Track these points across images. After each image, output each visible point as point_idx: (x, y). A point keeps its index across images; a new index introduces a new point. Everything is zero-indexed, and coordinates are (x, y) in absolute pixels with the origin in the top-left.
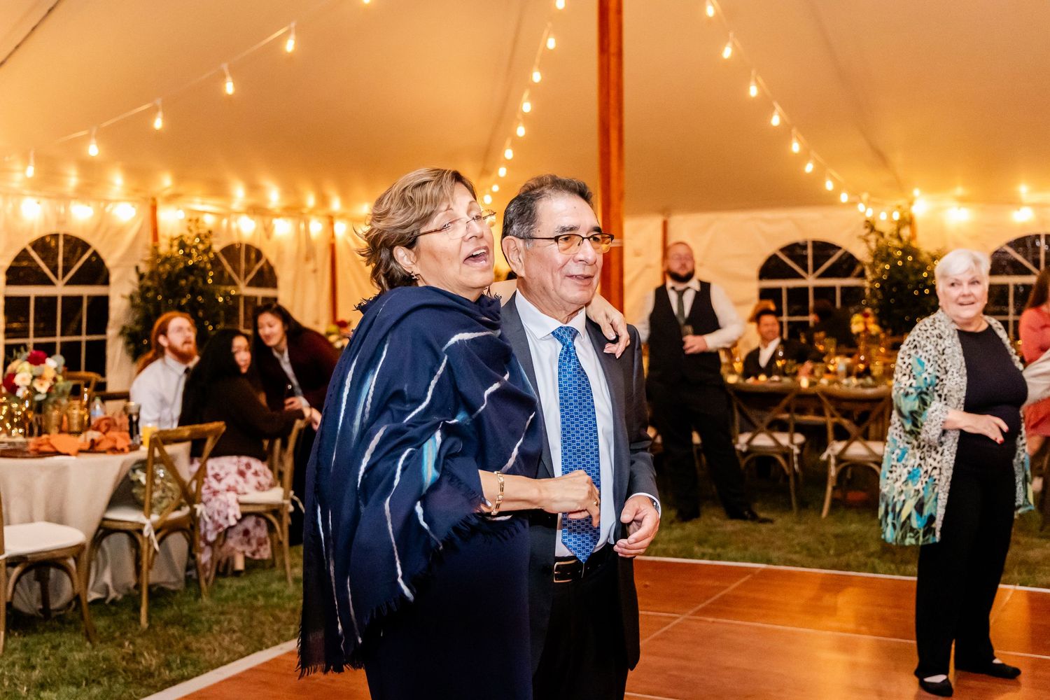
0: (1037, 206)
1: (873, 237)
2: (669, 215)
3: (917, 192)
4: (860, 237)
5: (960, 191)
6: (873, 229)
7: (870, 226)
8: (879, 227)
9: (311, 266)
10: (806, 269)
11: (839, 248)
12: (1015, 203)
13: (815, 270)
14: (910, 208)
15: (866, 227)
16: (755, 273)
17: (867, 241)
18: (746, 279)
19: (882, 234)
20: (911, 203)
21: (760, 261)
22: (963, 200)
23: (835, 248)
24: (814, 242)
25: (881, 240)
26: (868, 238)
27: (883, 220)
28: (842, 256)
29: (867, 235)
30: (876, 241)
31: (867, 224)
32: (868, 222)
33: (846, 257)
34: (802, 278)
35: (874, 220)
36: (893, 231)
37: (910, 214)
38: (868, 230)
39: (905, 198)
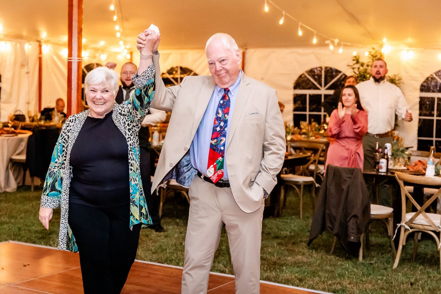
1: (357, 66)
2: (246, 49)
3: (385, 40)
4: (348, 66)
5: (410, 40)
6: (358, 62)
7: (357, 60)
8: (361, 60)
9: (25, 70)
10: (321, 85)
11: (340, 72)
13: (325, 85)
14: (380, 50)
15: (354, 60)
16: (292, 85)
17: (353, 68)
18: (286, 88)
19: (362, 65)
20: (381, 46)
21: (295, 78)
22: (410, 46)
23: (338, 72)
24: (326, 68)
25: (361, 68)
26: (354, 66)
27: (365, 57)
28: (342, 76)
29: (354, 64)
30: (359, 68)
31: (354, 59)
32: (355, 57)
33: (344, 76)
34: (318, 89)
35: (358, 56)
36: (369, 62)
37: (381, 53)
38: (355, 62)
39: (377, 43)
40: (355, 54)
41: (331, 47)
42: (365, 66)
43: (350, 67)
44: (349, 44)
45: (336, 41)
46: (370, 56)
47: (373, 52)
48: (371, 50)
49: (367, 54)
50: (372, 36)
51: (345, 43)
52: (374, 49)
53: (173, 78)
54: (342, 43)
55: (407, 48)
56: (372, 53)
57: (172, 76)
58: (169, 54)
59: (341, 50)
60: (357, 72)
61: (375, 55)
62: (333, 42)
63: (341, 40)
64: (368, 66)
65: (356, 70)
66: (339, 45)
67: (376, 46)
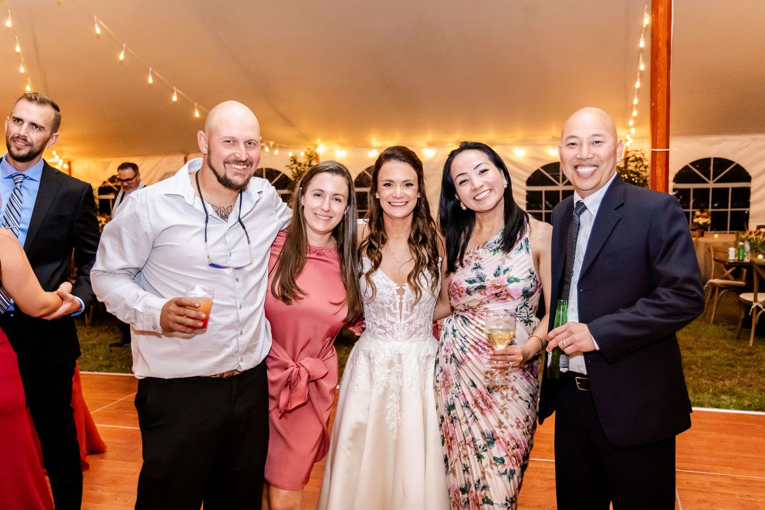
1: (295, 166)
2: (188, 154)
3: (319, 141)
4: (287, 166)
5: (342, 140)
6: (295, 162)
7: (294, 160)
8: (299, 161)
11: (280, 172)
12: (369, 147)
14: (316, 150)
15: (291, 161)
17: (292, 169)
19: (300, 165)
20: (316, 146)
22: (343, 145)
23: (278, 172)
24: (266, 169)
25: (299, 168)
26: (293, 166)
27: (302, 156)
28: (281, 176)
29: (292, 165)
30: (297, 168)
31: (292, 159)
32: (293, 157)
33: (283, 177)
35: (296, 157)
36: (306, 162)
37: (316, 153)
38: (293, 162)
39: (312, 144)
40: (291, 154)
41: (267, 149)
42: (302, 166)
43: (288, 167)
44: (284, 145)
45: (272, 143)
46: (306, 156)
47: (309, 152)
48: (307, 150)
49: (302, 154)
50: (305, 138)
51: (282, 145)
52: (309, 149)
53: (116, 186)
54: (278, 145)
55: (339, 148)
56: (308, 154)
57: (115, 184)
58: (110, 162)
59: (276, 152)
60: (296, 172)
61: (311, 155)
62: (268, 145)
63: (276, 142)
64: (305, 165)
65: (294, 170)
66: (274, 147)
67: (311, 147)
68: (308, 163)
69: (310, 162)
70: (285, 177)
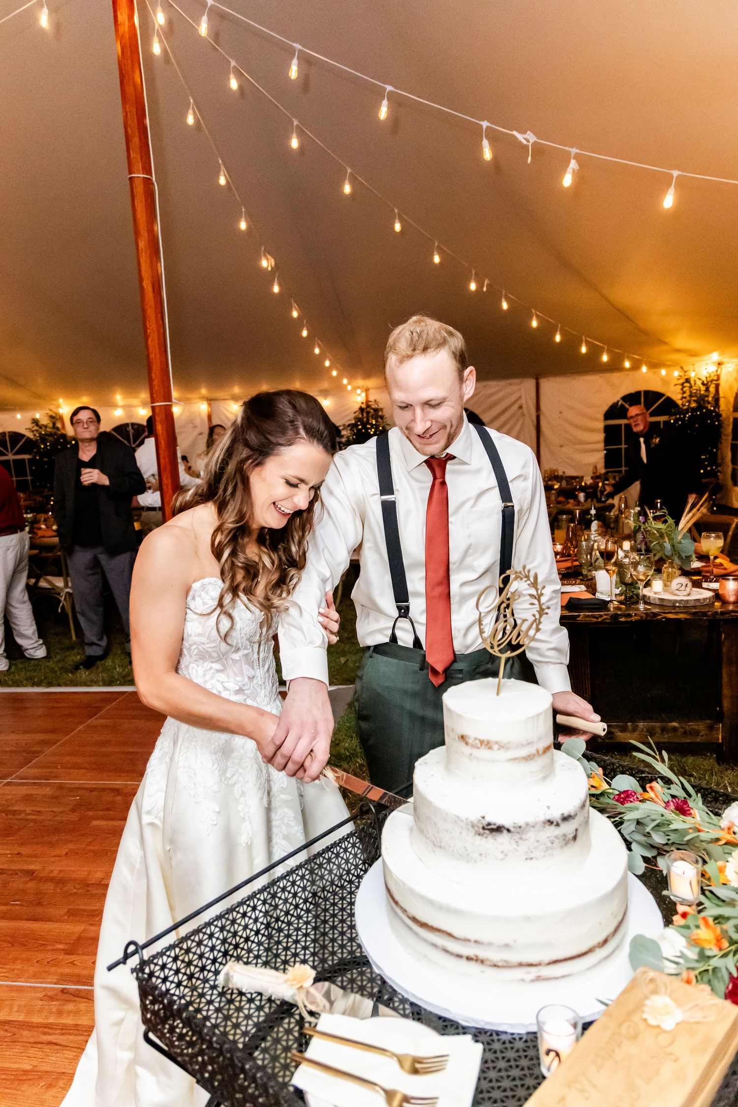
0: (125, 407)
1: (37, 428)
3: (61, 401)
4: (29, 429)
6: (37, 424)
7: (35, 422)
8: (40, 422)
10: (7, 450)
12: (115, 406)
13: (12, 451)
14: (58, 410)
17: (33, 431)
20: (59, 406)
23: (24, 436)
24: (9, 432)
25: (41, 430)
26: (34, 429)
27: (44, 419)
29: (34, 427)
30: (38, 430)
34: (7, 455)
35: (36, 418)
36: (49, 424)
37: (58, 414)
38: (34, 424)
39: (53, 405)
42: (43, 428)
46: (48, 417)
47: (51, 413)
48: (48, 412)
50: (44, 398)
52: (51, 410)
60: (38, 435)
61: (53, 416)
64: (48, 427)
65: (37, 433)
67: (52, 407)
68: (51, 425)
69: (54, 424)
70: (29, 439)
